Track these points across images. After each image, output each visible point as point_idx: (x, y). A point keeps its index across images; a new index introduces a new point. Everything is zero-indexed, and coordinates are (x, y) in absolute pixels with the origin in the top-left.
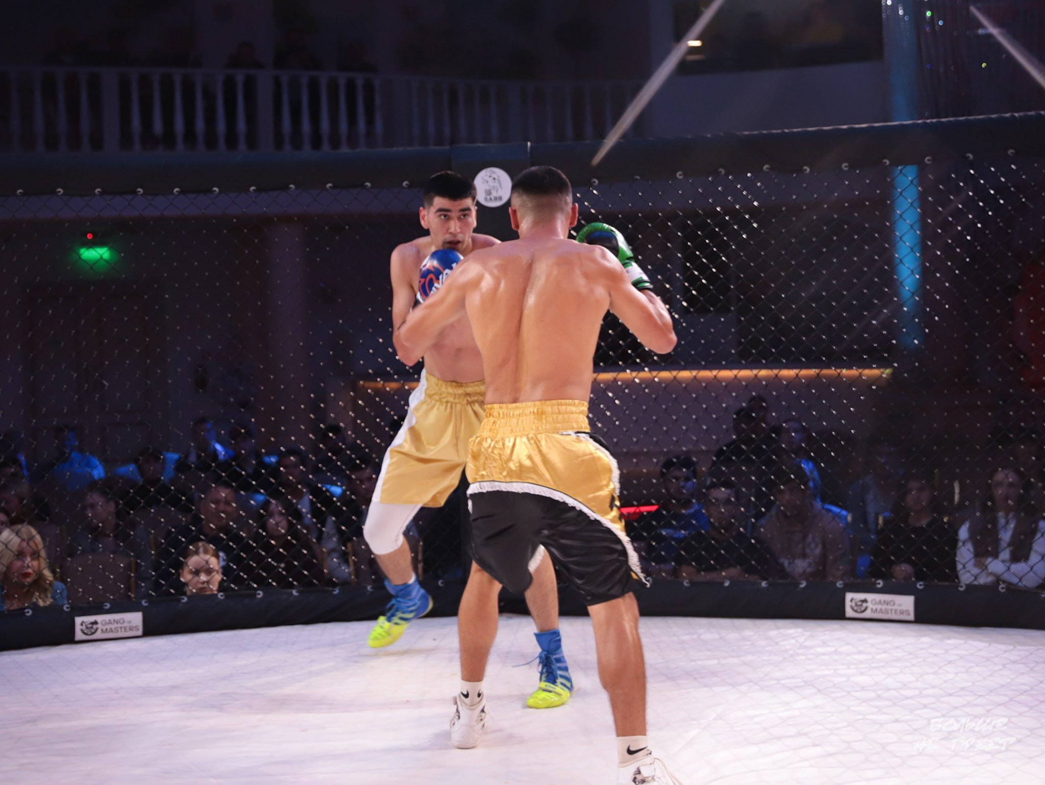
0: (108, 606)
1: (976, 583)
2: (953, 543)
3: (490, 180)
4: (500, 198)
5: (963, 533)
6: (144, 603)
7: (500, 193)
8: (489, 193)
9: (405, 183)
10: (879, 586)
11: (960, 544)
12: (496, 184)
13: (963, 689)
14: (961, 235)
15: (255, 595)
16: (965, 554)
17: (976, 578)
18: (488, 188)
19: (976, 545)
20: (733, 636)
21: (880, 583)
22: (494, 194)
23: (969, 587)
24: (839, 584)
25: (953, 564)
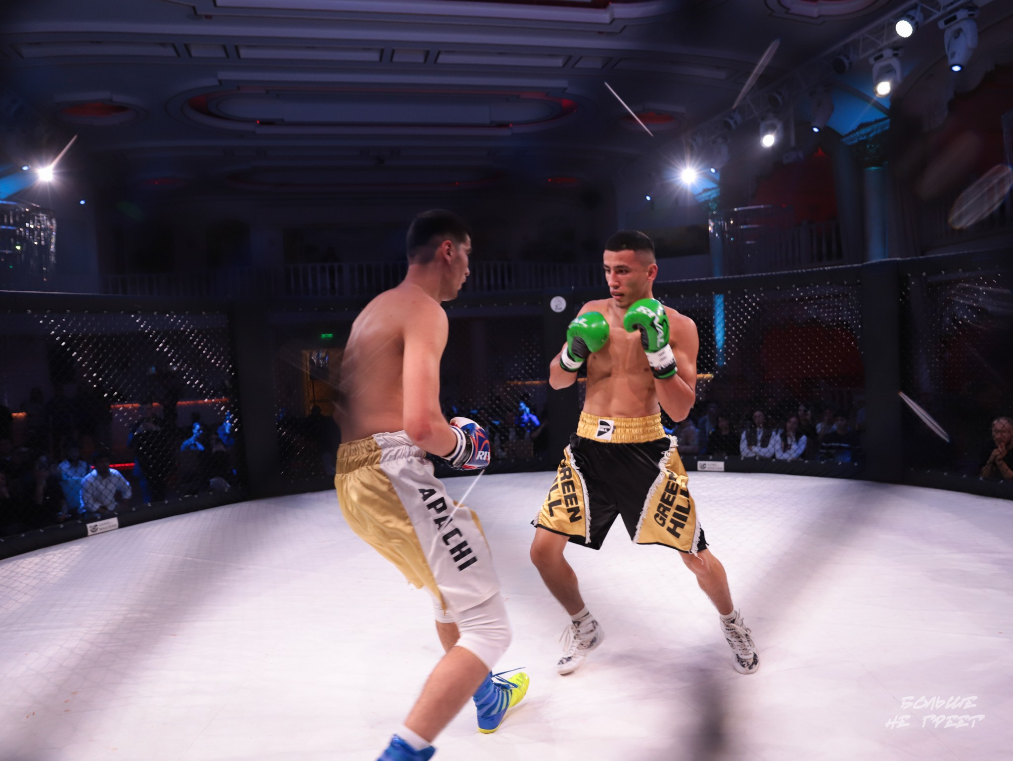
1: (747, 456)
2: (738, 440)
3: (557, 301)
5: (743, 436)
7: (561, 307)
8: (557, 306)
9: (525, 303)
11: (741, 441)
12: (560, 303)
13: (743, 497)
14: (742, 322)
16: (743, 445)
17: (747, 454)
19: (748, 441)
21: (711, 457)
23: (745, 458)
25: (739, 448)
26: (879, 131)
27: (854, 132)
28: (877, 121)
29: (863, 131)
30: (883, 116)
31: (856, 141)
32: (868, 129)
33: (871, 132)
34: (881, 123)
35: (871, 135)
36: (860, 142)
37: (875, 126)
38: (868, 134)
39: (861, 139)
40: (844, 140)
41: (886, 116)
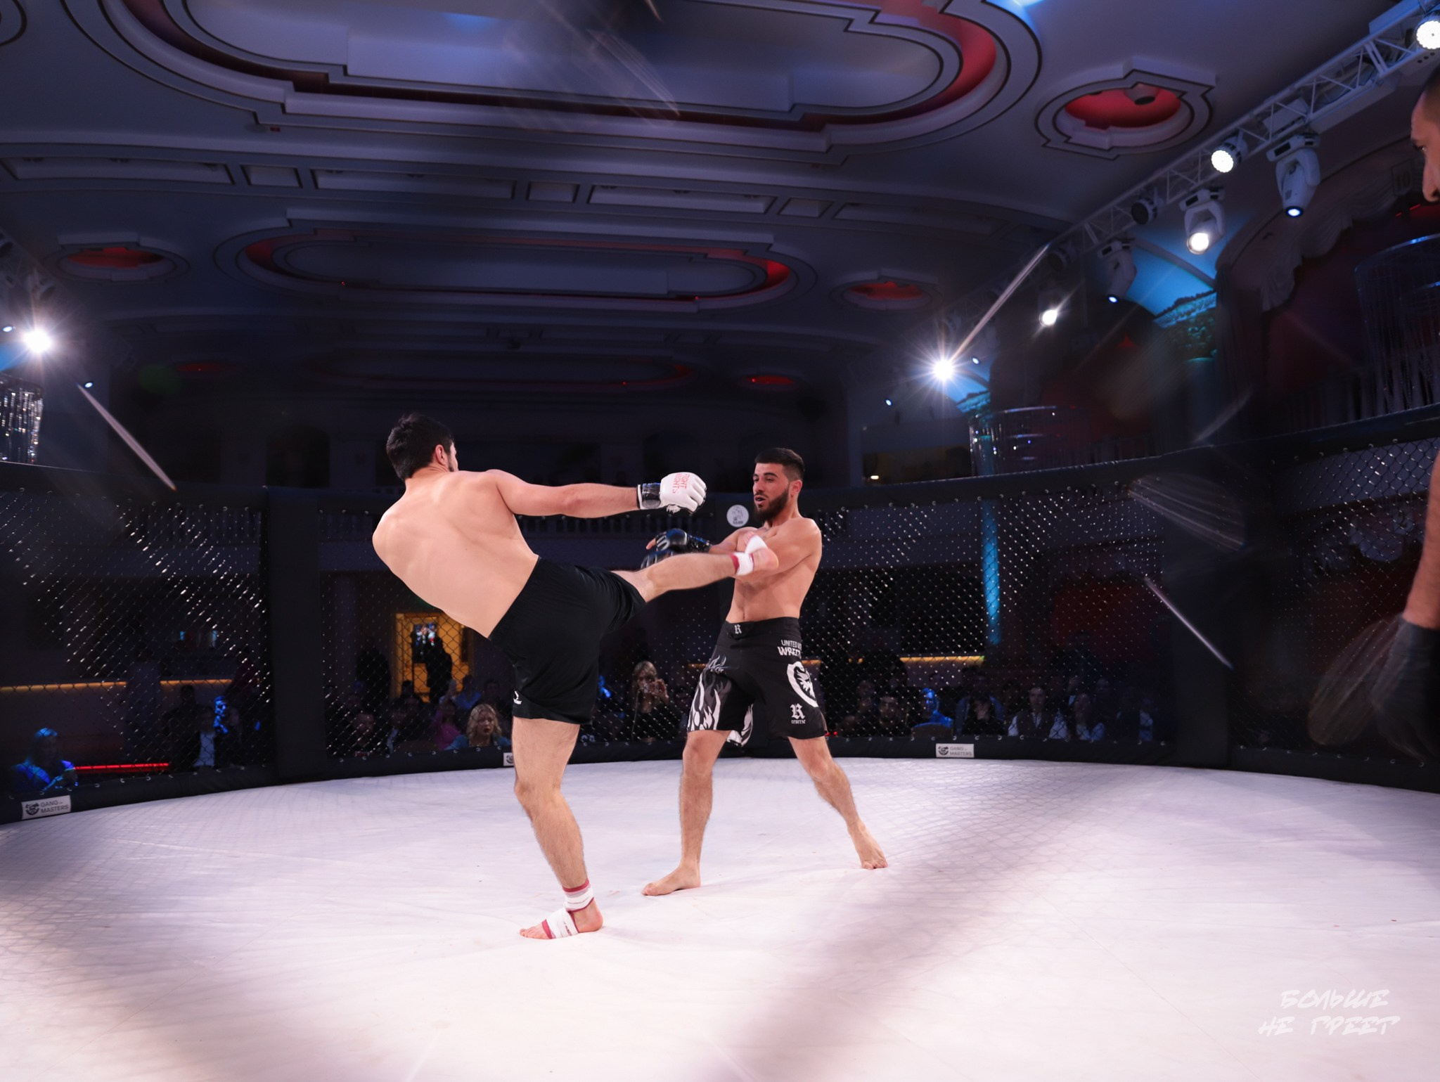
3: (737, 512)
4: (742, 522)
7: (742, 519)
8: (735, 519)
10: (955, 739)
12: (740, 514)
15: (604, 744)
18: (735, 516)
20: (873, 765)
22: (739, 520)
24: (933, 739)
26: (1203, 310)
27: (1170, 310)
28: (1199, 296)
29: (1182, 309)
30: (1205, 288)
31: (1174, 323)
32: (1189, 307)
33: (1193, 311)
34: (1204, 299)
35: (1194, 314)
36: (1179, 323)
37: (1198, 302)
38: (1189, 313)
39: (1180, 319)
40: (1157, 321)
41: (1212, 289)
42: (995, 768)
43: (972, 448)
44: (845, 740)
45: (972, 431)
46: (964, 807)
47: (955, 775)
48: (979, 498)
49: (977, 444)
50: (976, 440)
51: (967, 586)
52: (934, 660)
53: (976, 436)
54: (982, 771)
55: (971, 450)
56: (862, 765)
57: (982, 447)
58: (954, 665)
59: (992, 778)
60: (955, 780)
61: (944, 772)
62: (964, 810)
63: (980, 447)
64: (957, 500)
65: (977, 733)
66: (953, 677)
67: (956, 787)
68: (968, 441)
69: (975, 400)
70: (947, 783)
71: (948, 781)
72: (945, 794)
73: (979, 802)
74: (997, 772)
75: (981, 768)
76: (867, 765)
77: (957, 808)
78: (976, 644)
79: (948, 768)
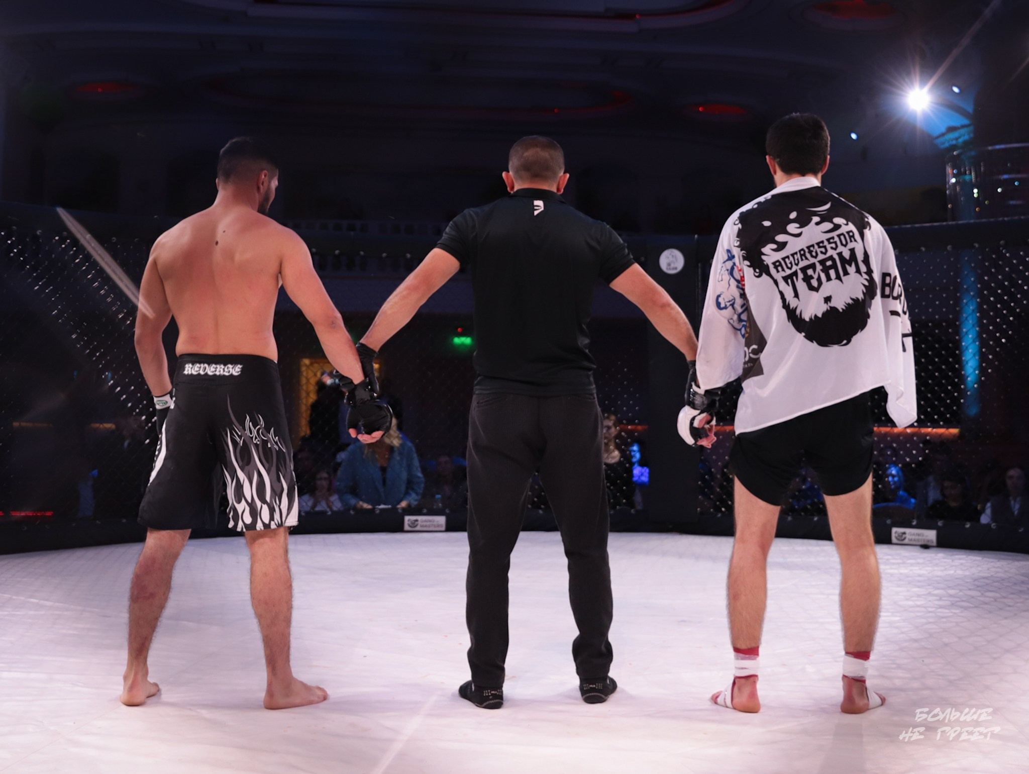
0: (425, 511)
3: (671, 257)
4: (676, 269)
6: (447, 511)
7: (676, 265)
8: (669, 265)
10: (915, 523)
12: (674, 259)
18: (668, 261)
20: (817, 548)
22: (673, 266)
24: (889, 522)
42: (960, 559)
43: (949, 189)
44: (787, 518)
45: (949, 170)
46: (919, 603)
47: (912, 565)
48: (949, 248)
49: (954, 184)
50: (953, 180)
51: (932, 349)
52: (892, 431)
53: (954, 176)
54: (945, 562)
55: (947, 192)
56: (804, 548)
57: (961, 189)
58: (915, 438)
59: (955, 571)
60: (911, 570)
61: (900, 561)
62: (918, 606)
63: (958, 189)
64: (923, 249)
65: (941, 518)
66: (914, 452)
67: (910, 579)
68: (944, 181)
69: (956, 134)
70: (901, 574)
71: (904, 571)
72: (899, 586)
73: (938, 598)
74: (962, 564)
75: (944, 558)
76: (810, 548)
77: (911, 603)
78: (942, 416)
79: (905, 557)
